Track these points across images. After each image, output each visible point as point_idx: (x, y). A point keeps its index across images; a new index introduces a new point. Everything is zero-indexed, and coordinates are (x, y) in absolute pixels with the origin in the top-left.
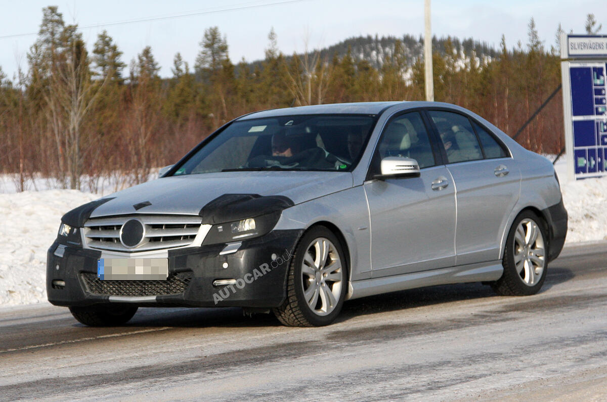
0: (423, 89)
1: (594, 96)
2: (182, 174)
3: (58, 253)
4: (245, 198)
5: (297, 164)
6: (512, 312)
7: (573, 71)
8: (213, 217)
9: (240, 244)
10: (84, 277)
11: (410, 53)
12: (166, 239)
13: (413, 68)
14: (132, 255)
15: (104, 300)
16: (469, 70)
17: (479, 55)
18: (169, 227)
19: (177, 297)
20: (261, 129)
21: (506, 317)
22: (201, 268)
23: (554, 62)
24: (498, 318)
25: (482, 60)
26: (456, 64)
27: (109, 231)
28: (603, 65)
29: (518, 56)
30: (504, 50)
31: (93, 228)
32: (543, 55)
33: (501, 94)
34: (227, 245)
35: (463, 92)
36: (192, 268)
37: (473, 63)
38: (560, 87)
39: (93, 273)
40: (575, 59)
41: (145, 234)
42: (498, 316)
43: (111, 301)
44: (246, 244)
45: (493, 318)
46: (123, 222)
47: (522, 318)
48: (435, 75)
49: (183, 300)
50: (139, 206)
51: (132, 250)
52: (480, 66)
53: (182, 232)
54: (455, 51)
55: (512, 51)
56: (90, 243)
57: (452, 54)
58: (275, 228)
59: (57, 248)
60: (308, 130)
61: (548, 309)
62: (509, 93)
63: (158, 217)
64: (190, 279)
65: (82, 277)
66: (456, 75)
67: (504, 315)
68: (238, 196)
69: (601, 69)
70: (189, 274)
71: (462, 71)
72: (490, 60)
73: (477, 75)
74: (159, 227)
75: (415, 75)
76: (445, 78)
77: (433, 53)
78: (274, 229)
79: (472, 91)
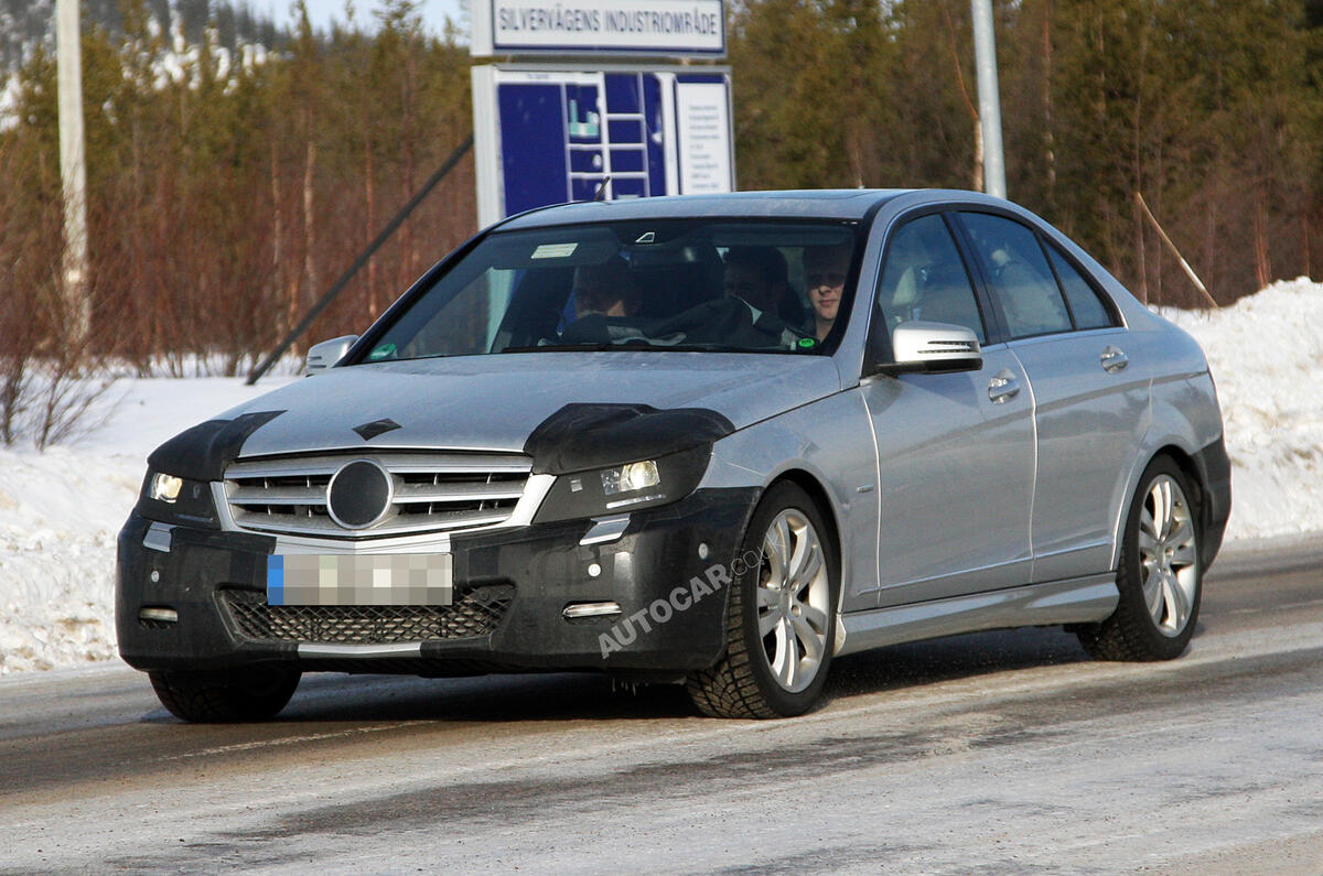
0: (53, 140)
1: (571, 175)
2: (387, 359)
3: (151, 542)
4: (624, 413)
5: (682, 337)
6: (305, 836)
7: (506, 93)
8: (559, 456)
9: (625, 520)
10: (227, 601)
11: (16, 29)
12: (442, 509)
13: (25, 76)
14: (358, 545)
15: (286, 652)
16: (194, 85)
17: (226, 41)
18: (447, 479)
19: (474, 645)
20: (565, 250)
21: (286, 850)
22: (533, 577)
23: (452, 64)
24: (260, 855)
25: (237, 57)
26: (157, 69)
27: (294, 490)
28: (598, 80)
29: (346, 44)
30: (305, 24)
31: (244, 483)
32: (419, 43)
33: (292, 161)
34: (596, 523)
35: (176, 151)
36: (513, 577)
37: (208, 61)
38: (469, 144)
39: (251, 589)
40: (515, 60)
41: (395, 496)
42: (260, 847)
43: (301, 656)
44: (642, 519)
45: (245, 854)
46: (335, 469)
47: (335, 853)
48: (91, 98)
49: (489, 652)
50: (370, 431)
51: (359, 534)
52: (230, 74)
53: (484, 491)
54: (154, 27)
55: (327, 30)
56: (241, 518)
57: (144, 33)
58: (702, 485)
59: (146, 532)
60: (689, 255)
61: (416, 825)
62: (318, 161)
63: (422, 457)
64: (503, 601)
65: (223, 599)
66: (156, 98)
67: (281, 845)
68: (606, 408)
69: (591, 91)
70: (502, 592)
71: (175, 89)
72: (260, 58)
73: (219, 100)
74: (425, 479)
75: (29, 98)
76: (121, 108)
77: (85, 31)
78: (700, 486)
79: (205, 150)
